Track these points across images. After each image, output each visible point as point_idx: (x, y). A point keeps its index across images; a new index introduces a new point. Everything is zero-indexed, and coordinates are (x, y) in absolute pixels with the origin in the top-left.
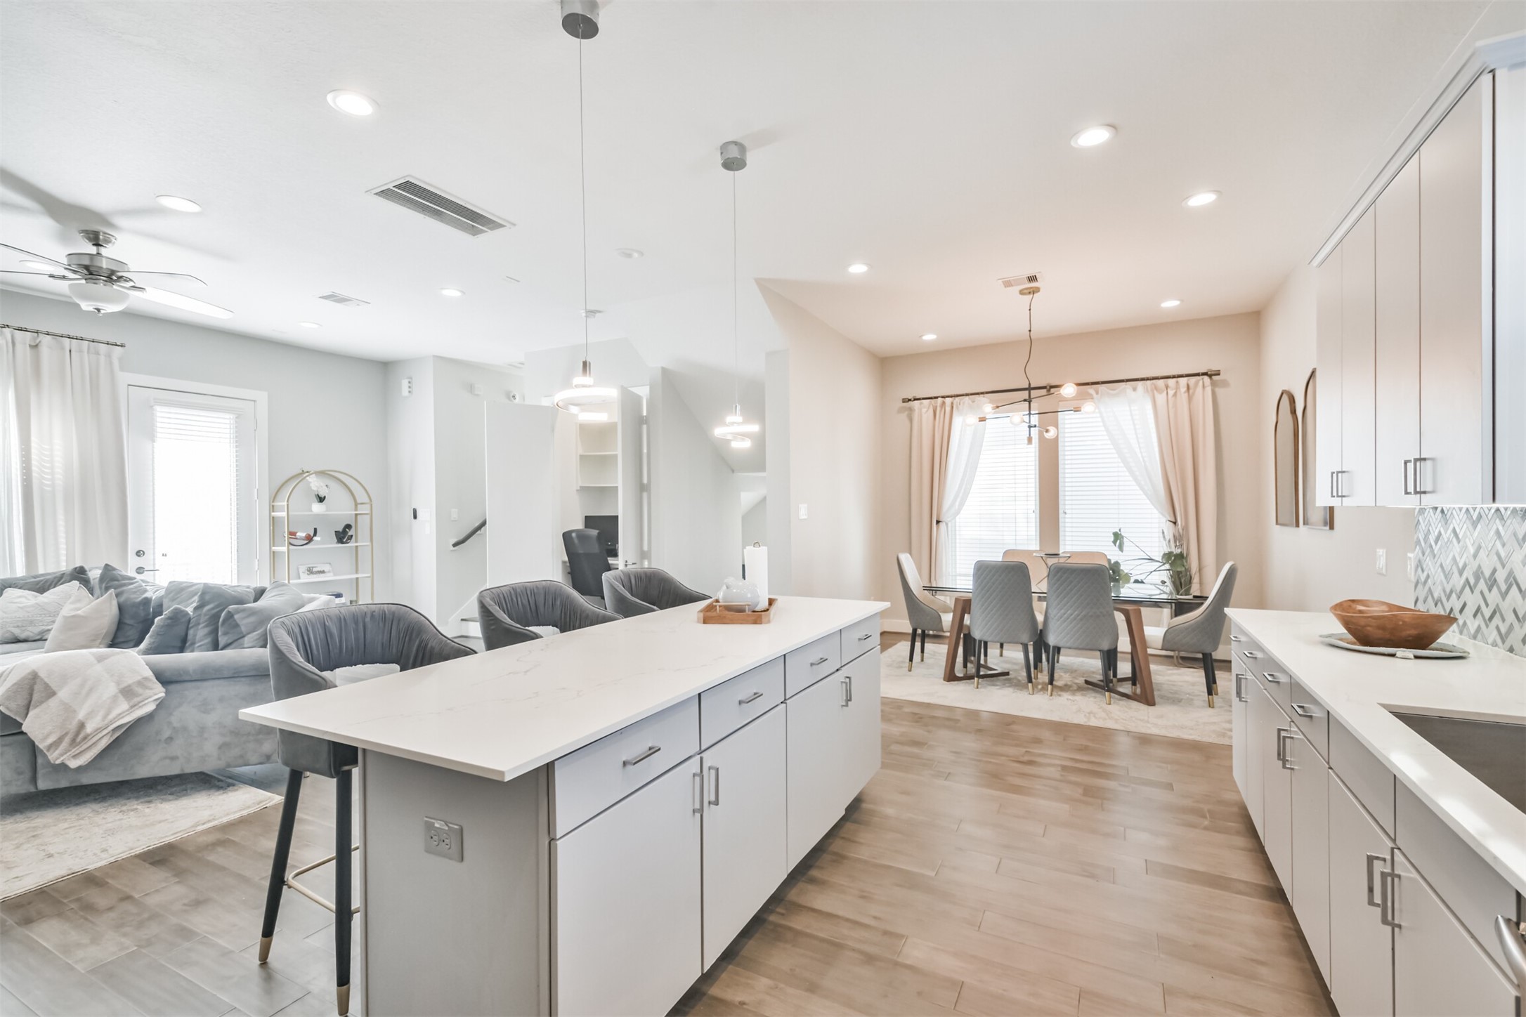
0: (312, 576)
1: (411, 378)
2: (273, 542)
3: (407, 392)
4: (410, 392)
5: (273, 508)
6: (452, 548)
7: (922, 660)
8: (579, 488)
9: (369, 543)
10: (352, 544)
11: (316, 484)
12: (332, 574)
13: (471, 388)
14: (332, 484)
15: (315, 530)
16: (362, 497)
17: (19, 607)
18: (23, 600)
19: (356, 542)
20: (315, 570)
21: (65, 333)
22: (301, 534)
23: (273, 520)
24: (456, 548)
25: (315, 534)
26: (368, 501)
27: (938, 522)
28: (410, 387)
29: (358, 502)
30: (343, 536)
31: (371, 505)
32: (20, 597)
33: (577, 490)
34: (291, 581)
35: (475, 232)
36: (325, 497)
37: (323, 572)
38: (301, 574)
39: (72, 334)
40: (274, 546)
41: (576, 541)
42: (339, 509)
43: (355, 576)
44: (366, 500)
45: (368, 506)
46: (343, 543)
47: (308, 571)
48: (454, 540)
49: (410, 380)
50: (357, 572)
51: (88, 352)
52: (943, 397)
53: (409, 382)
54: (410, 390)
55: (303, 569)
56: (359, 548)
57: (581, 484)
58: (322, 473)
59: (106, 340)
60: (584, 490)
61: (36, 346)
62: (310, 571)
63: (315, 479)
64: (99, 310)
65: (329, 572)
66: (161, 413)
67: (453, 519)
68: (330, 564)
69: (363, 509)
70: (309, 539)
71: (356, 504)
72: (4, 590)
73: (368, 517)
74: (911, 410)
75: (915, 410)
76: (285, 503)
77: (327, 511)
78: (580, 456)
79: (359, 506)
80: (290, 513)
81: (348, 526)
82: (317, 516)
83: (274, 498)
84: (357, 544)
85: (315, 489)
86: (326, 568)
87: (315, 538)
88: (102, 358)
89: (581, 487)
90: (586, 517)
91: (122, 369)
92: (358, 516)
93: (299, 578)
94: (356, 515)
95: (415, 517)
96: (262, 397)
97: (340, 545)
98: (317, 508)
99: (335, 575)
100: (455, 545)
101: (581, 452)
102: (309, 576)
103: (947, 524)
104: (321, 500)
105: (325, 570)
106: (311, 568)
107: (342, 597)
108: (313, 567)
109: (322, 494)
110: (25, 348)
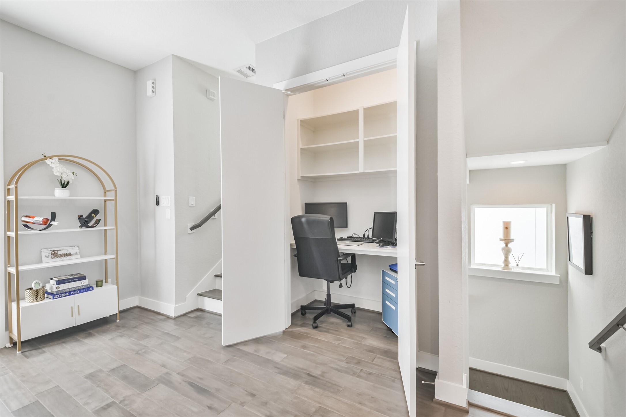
0: (56, 259)
1: (155, 80)
2: (7, 228)
3: (151, 91)
4: (153, 92)
5: (8, 192)
6: (190, 231)
8: (300, 178)
9: (113, 227)
10: (100, 228)
11: (57, 169)
12: (79, 256)
14: (76, 170)
15: (54, 214)
16: (109, 186)
19: (105, 226)
20: (60, 253)
22: (39, 219)
23: (8, 204)
24: (194, 231)
25: (54, 219)
26: (113, 188)
28: (153, 87)
29: (107, 189)
30: (87, 221)
31: (116, 191)
33: (298, 180)
34: (20, 268)
36: (68, 183)
37: (70, 255)
38: (44, 258)
40: (9, 231)
41: (306, 226)
42: (86, 195)
43: (103, 257)
45: (113, 193)
46: (89, 226)
47: (52, 254)
48: (191, 225)
49: (154, 81)
50: (106, 253)
53: (153, 83)
54: (154, 90)
55: (46, 252)
56: (108, 231)
57: (301, 175)
58: (63, 159)
60: (304, 180)
62: (55, 255)
63: (58, 165)
65: (76, 254)
67: (190, 205)
68: (78, 246)
69: (110, 196)
70: (47, 224)
71: (105, 191)
73: (113, 202)
76: (16, 187)
77: (70, 196)
78: (301, 149)
79: (107, 193)
80: (22, 197)
81: (96, 212)
83: (8, 184)
84: (106, 228)
85: (58, 174)
86: (73, 251)
87: (53, 223)
89: (301, 177)
90: (305, 203)
92: (107, 202)
93: (42, 261)
94: (105, 201)
95: (158, 203)
97: (84, 229)
98: (59, 193)
100: (192, 229)
101: (301, 146)
102: (53, 260)
104: (64, 186)
105: (71, 253)
106: (56, 252)
107: (85, 279)
108: (58, 250)
109: (65, 179)
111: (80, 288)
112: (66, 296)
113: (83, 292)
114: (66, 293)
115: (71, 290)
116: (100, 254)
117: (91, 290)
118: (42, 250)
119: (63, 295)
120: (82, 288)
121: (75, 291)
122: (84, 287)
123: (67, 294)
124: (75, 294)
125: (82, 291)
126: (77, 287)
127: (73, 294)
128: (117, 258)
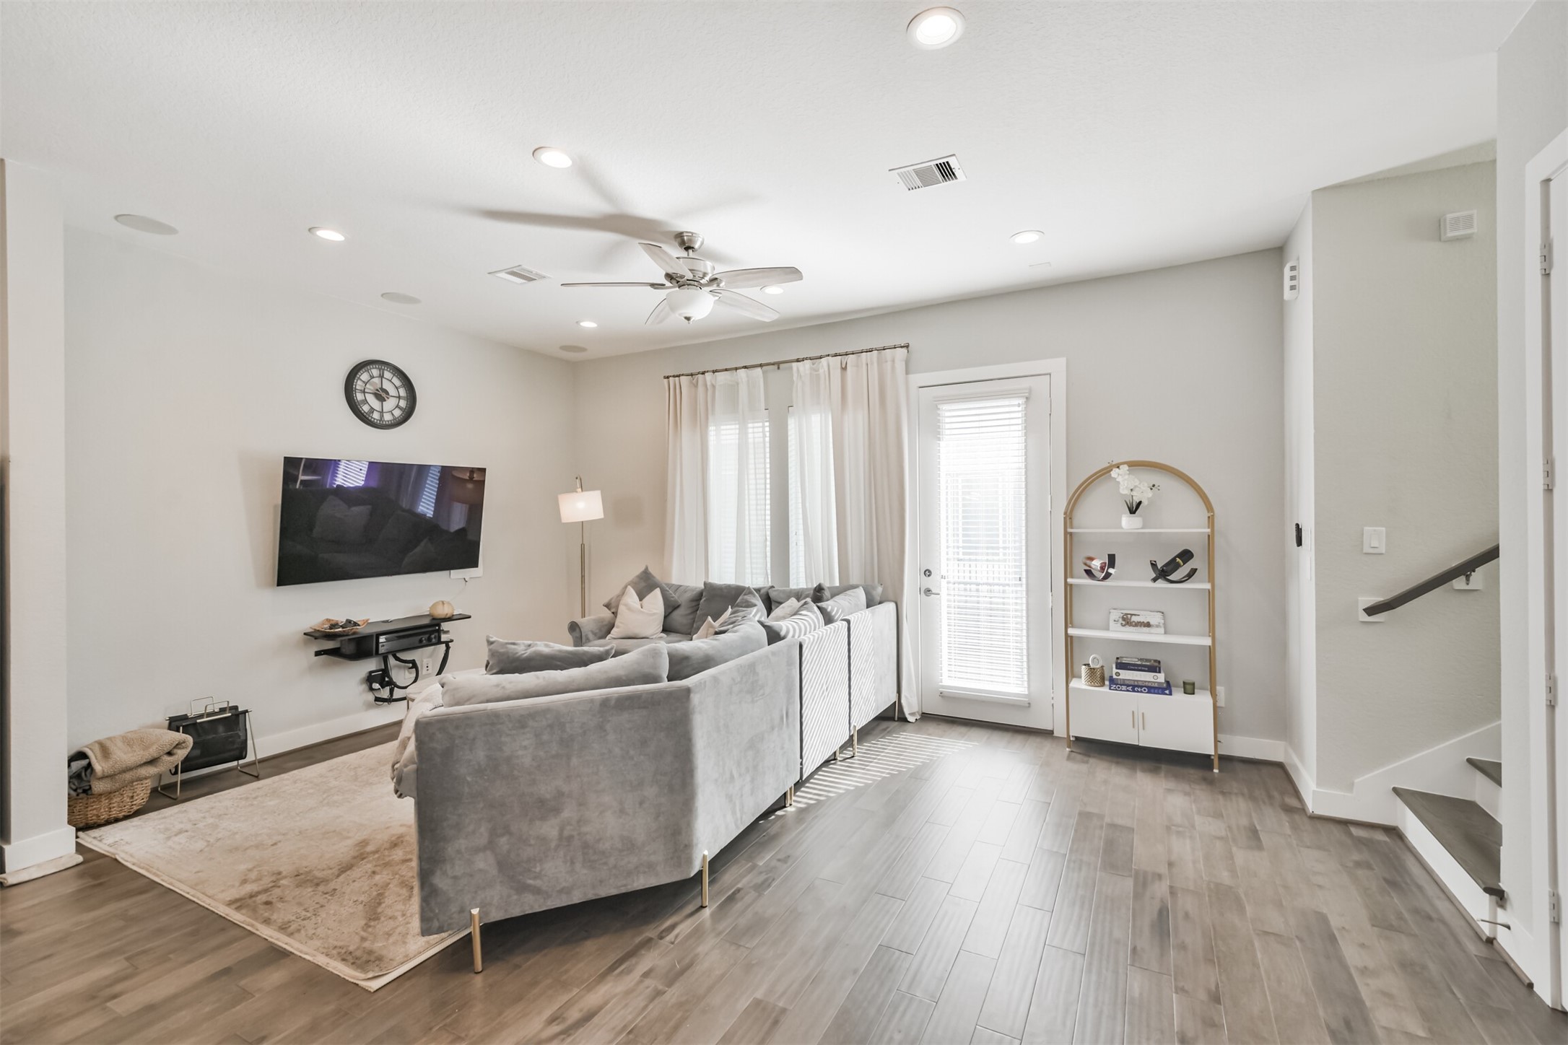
0: (1128, 628)
2: (1068, 572)
3: (1290, 289)
6: (1364, 617)
10: (1196, 584)
11: (1128, 483)
12: (1163, 631)
13: (1436, 229)
15: (1115, 556)
19: (1209, 581)
20: (1134, 619)
21: (863, 348)
22: (1098, 563)
24: (1372, 618)
30: (1166, 569)
31: (1214, 518)
34: (1086, 632)
36: (1140, 504)
37: (1148, 625)
38: (1112, 623)
39: (868, 348)
40: (1072, 577)
42: (1178, 524)
46: (1174, 582)
47: (1124, 619)
48: (1368, 602)
51: (878, 362)
55: (1116, 615)
56: (1217, 592)
59: (892, 344)
62: (1127, 621)
63: (1127, 477)
64: (687, 318)
65: (1158, 626)
68: (1163, 613)
77: (1143, 527)
81: (1186, 555)
82: (1129, 535)
83: (1071, 508)
84: (1210, 585)
85: (1126, 491)
86: (1155, 619)
87: (1112, 571)
88: (889, 364)
93: (1110, 630)
95: (1300, 542)
96: (1058, 368)
99: (1167, 632)
102: (1124, 629)
105: (1151, 623)
106: (1129, 616)
107: (1160, 672)
108: (1132, 615)
109: (1134, 499)
110: (836, 373)
111: (1150, 684)
112: (1128, 691)
113: (1154, 693)
114: (1128, 686)
115: (1136, 683)
116: (1203, 635)
117: (1166, 694)
118: (1112, 611)
119: (1124, 688)
120: (1153, 685)
121: (1142, 687)
122: (1156, 685)
123: (1130, 688)
124: (1141, 692)
125: (1152, 691)
126: (1145, 682)
127: (1138, 692)
128: (1213, 647)
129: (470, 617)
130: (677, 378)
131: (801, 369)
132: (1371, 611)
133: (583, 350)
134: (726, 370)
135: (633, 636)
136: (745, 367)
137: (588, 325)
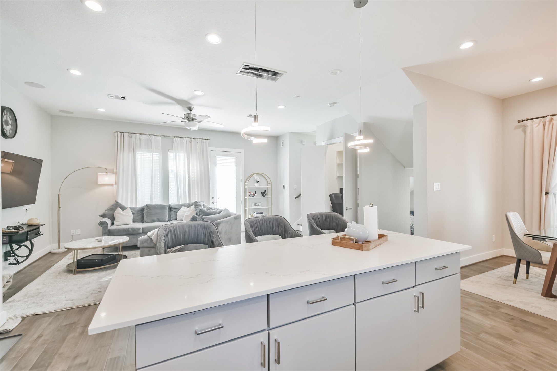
0: (255, 206)
1: (283, 141)
2: (245, 196)
4: (283, 145)
5: (245, 185)
6: (295, 199)
7: (527, 278)
8: (337, 177)
9: (271, 197)
10: (266, 197)
11: (256, 177)
12: (261, 206)
13: (301, 142)
14: (261, 177)
15: (255, 192)
16: (269, 182)
17: (183, 212)
18: (184, 210)
19: (268, 196)
20: (256, 204)
21: (197, 138)
22: (252, 193)
23: (245, 188)
24: (296, 199)
25: (255, 193)
27: (547, 193)
28: (283, 144)
29: (269, 183)
30: (263, 194)
31: (271, 184)
32: (184, 209)
33: (337, 178)
34: (249, 208)
35: (276, 80)
37: (259, 205)
38: (253, 206)
39: (198, 138)
41: (334, 198)
42: (263, 185)
44: (270, 183)
45: (270, 184)
46: (264, 196)
48: (295, 196)
50: (268, 206)
51: (202, 143)
52: (551, 116)
53: (283, 142)
55: (253, 204)
56: (269, 198)
57: (338, 175)
58: (258, 174)
59: (205, 138)
61: (191, 142)
62: (255, 205)
64: (191, 129)
66: (218, 158)
67: (295, 189)
68: (261, 203)
69: (270, 186)
70: (254, 195)
71: (268, 184)
72: (182, 206)
73: (270, 188)
74: (525, 126)
75: (528, 126)
76: (247, 184)
77: (259, 186)
79: (269, 184)
80: (249, 187)
81: (265, 191)
82: (257, 187)
83: (245, 182)
84: (268, 197)
85: (256, 179)
86: (259, 204)
87: (255, 195)
88: (204, 143)
89: (338, 176)
90: (340, 188)
91: (209, 146)
92: (269, 188)
93: (252, 207)
94: (268, 187)
95: (284, 188)
96: (242, 151)
97: (263, 197)
98: (257, 185)
99: (262, 206)
101: (338, 162)
103: (555, 195)
104: (258, 182)
107: (263, 214)
109: (258, 181)
110: (188, 143)
116: (267, 206)
128: (271, 208)
129: (45, 225)
130: (122, 134)
131: (177, 140)
132: (295, 198)
133: (72, 113)
134: (145, 134)
135: (125, 224)
136: (154, 135)
137: (101, 110)
